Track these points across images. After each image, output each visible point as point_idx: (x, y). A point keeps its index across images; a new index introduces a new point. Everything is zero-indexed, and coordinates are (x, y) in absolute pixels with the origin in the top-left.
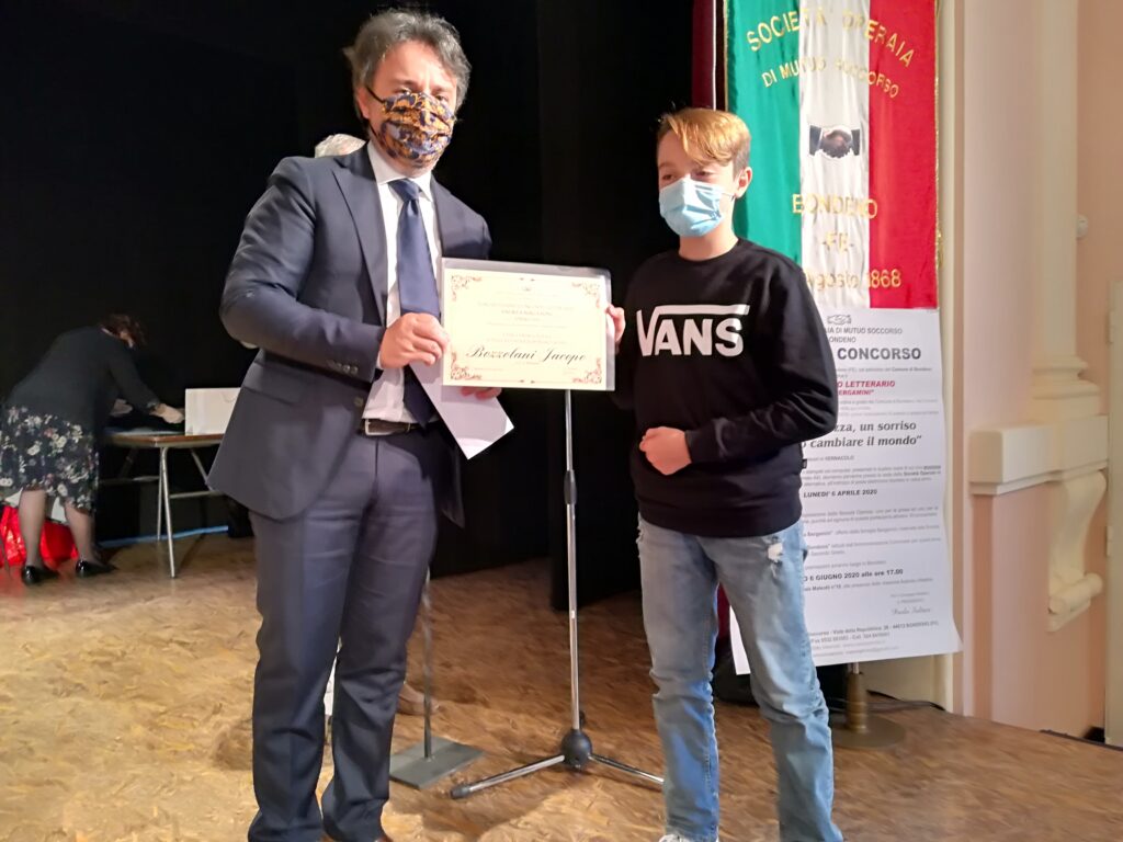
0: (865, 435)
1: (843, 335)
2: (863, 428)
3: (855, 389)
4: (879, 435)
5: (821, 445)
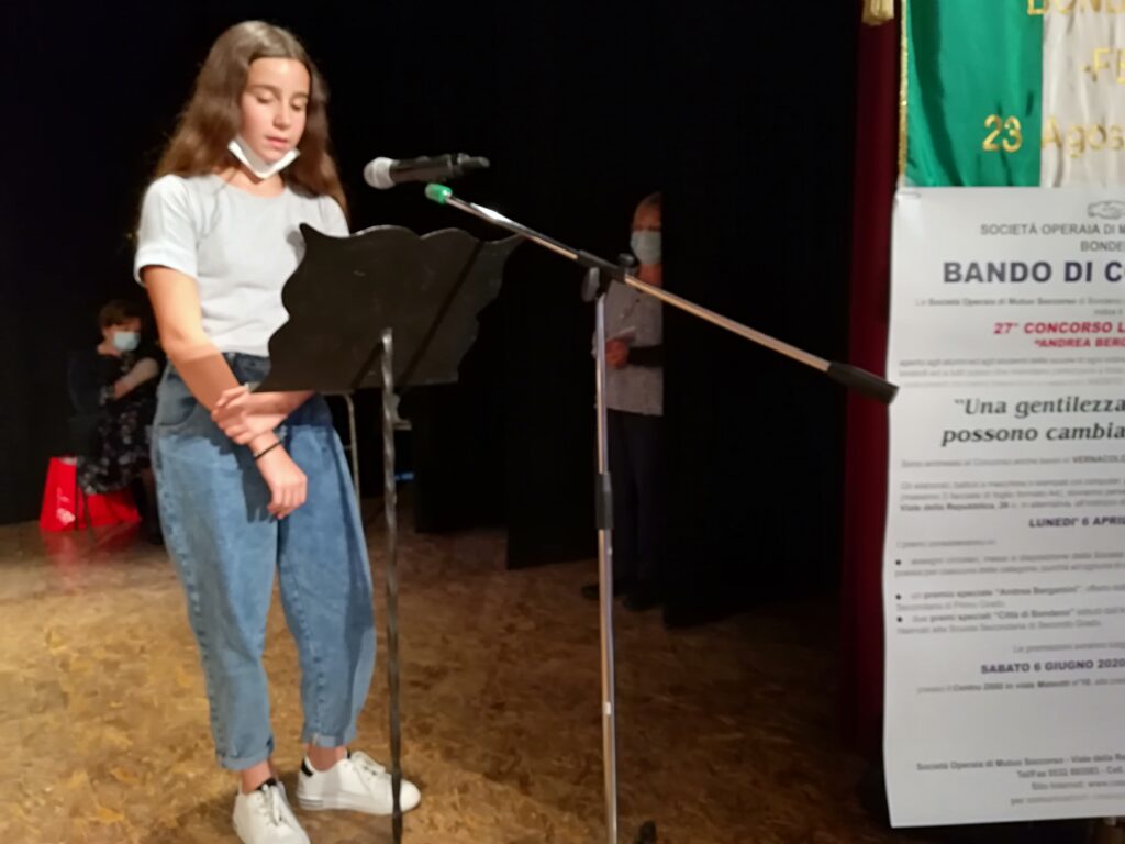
1: (1116, 237)
5: (1065, 435)
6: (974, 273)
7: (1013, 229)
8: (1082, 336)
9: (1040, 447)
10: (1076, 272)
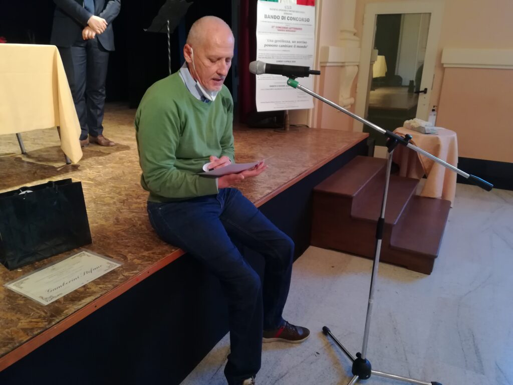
0: (293, 44)
1: (289, 12)
2: (293, 42)
3: (292, 30)
4: (297, 44)
5: (282, 46)
6: (269, 17)
7: (274, 10)
8: (284, 29)
9: (278, 48)
10: (283, 18)
